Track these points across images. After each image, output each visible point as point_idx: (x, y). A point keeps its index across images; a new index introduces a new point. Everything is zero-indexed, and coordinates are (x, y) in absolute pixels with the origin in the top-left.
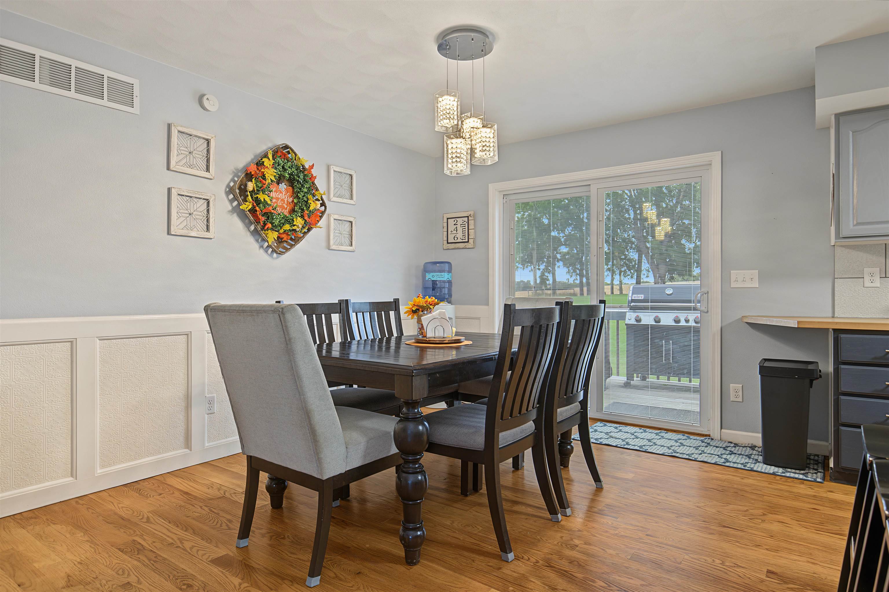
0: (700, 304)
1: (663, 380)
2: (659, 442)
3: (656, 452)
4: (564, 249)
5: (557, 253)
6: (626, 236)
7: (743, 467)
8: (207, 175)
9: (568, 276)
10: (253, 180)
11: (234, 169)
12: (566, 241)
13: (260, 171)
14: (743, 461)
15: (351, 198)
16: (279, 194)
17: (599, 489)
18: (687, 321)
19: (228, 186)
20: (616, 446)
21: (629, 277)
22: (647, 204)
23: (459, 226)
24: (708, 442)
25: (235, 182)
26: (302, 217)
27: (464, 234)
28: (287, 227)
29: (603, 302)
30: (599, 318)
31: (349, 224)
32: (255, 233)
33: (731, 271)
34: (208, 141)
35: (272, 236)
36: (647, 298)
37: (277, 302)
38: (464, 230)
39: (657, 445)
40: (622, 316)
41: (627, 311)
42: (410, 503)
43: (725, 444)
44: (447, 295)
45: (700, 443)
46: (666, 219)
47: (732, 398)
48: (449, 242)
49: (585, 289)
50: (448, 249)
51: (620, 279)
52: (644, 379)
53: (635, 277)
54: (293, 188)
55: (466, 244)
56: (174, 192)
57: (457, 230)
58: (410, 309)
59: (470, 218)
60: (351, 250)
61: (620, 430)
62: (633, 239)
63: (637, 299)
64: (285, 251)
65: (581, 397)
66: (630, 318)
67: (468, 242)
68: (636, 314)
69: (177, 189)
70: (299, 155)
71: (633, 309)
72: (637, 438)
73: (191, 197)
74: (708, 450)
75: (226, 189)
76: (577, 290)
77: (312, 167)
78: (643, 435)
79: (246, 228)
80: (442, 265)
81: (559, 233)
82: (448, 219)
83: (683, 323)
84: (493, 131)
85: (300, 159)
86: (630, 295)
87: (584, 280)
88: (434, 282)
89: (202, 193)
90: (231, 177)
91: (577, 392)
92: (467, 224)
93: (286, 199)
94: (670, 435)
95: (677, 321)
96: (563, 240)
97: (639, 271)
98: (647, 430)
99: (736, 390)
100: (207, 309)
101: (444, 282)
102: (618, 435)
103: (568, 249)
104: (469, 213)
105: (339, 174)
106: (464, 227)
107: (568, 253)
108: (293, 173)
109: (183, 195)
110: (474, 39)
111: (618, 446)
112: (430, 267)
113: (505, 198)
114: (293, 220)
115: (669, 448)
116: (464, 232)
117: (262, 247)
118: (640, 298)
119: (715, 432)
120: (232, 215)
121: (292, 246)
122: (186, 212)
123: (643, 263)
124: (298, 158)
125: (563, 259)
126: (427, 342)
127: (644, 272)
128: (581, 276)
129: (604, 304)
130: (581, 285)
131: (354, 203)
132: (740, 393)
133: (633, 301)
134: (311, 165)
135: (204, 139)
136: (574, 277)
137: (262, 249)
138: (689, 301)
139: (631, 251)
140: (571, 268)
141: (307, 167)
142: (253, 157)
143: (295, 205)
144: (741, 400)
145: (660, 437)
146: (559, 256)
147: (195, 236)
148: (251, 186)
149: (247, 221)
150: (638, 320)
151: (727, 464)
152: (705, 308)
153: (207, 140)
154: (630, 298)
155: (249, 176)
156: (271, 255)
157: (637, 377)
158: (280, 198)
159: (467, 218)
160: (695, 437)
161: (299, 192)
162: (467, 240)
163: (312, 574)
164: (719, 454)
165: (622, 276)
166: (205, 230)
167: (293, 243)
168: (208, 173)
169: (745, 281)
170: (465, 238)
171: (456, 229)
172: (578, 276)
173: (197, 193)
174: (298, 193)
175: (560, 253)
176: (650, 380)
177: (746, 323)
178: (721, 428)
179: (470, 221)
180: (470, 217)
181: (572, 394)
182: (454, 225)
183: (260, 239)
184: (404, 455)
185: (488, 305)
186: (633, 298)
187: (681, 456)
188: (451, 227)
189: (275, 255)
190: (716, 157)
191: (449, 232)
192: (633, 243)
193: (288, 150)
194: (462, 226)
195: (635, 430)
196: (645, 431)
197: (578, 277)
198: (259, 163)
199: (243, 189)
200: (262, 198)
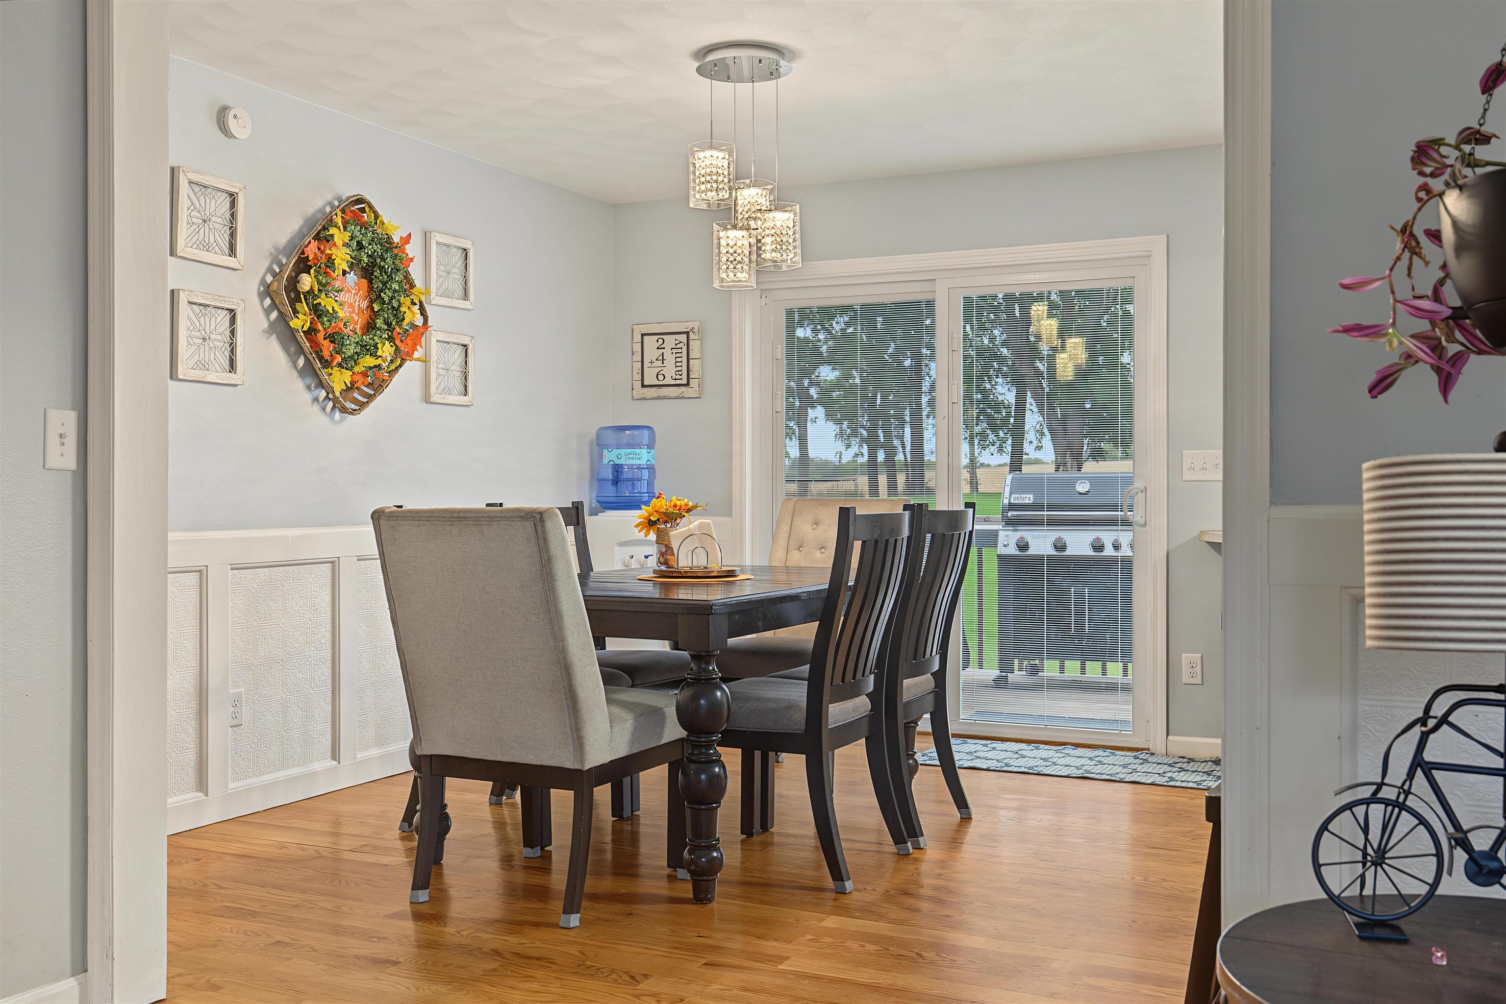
0: (1132, 513)
1: (1073, 668)
2: (1061, 761)
3: (1056, 774)
4: (827, 373)
5: (811, 384)
6: (986, 342)
7: (1196, 786)
8: (231, 262)
9: (840, 446)
10: (312, 271)
11: (273, 247)
12: (832, 351)
13: (322, 252)
14: (1198, 779)
15: (466, 297)
16: (345, 294)
17: (966, 818)
18: (1116, 547)
19: (263, 281)
20: (988, 770)
21: (992, 448)
22: (1040, 308)
23: (667, 352)
24: (1145, 758)
25: (275, 275)
26: (391, 339)
27: (680, 369)
28: (369, 361)
29: (969, 505)
30: (965, 532)
31: (461, 348)
32: (309, 371)
33: (1183, 451)
34: (233, 198)
35: (339, 379)
36: (1039, 501)
37: (488, 505)
38: (678, 360)
39: (1057, 765)
40: (992, 538)
41: (1001, 528)
42: (703, 807)
43: (1174, 760)
44: (647, 495)
45: (1132, 760)
46: (1077, 340)
47: (1186, 679)
48: (645, 383)
49: (883, 479)
50: (644, 399)
51: (972, 454)
52: (1034, 671)
53: (1009, 449)
54: (370, 282)
55: (683, 389)
56: (183, 298)
57: (663, 360)
58: (645, 518)
59: (692, 336)
60: (465, 404)
61: (994, 749)
62: (1004, 351)
63: (1019, 502)
64: (358, 408)
65: (936, 667)
66: (1006, 543)
67: (688, 384)
68: (1018, 535)
69: (187, 292)
70: (385, 216)
71: (1011, 523)
72: (1024, 757)
73: (206, 306)
74: (1146, 767)
75: (259, 289)
76: (863, 481)
77: (407, 239)
78: (1035, 753)
79: (290, 363)
80: (636, 432)
81: (815, 331)
82: (643, 335)
83: (1109, 551)
84: (792, 216)
85: (383, 224)
86: (1007, 494)
87: (881, 456)
88: (617, 469)
89: (224, 297)
90: (267, 263)
91: (931, 655)
92: (685, 348)
93: (357, 303)
94: (1080, 751)
95: (1098, 547)
96: (824, 348)
97: (1018, 434)
98: (1041, 746)
99: (1192, 665)
100: (377, 516)
101: (640, 468)
102: (990, 755)
103: (837, 373)
104: (690, 325)
105: (445, 248)
106: (680, 355)
107: (837, 385)
108: (375, 252)
109: (195, 304)
110: (763, 61)
111: (991, 768)
112: (611, 437)
113: (764, 296)
114: (376, 346)
115: (1078, 768)
116: (678, 364)
117: (316, 399)
118: (1027, 501)
119: (1158, 746)
120: (267, 338)
121: (370, 398)
122: (198, 334)
123: (1028, 413)
124: (381, 222)
125: (825, 401)
126: (680, 575)
127: (1030, 435)
128: (873, 444)
129: (972, 509)
130: (872, 468)
131: (471, 307)
132: (1198, 669)
133: (1012, 507)
134: (404, 236)
135: (227, 192)
136: (854, 449)
137: (316, 403)
138: (1114, 507)
139: (1000, 380)
140: (846, 423)
141: (396, 239)
142: (301, 222)
143: (374, 315)
144: (1200, 682)
145: (1063, 755)
146: (813, 391)
147: (213, 381)
148: (306, 282)
149: (292, 349)
150: (1023, 546)
151: (1171, 783)
152: (1141, 517)
153: (231, 195)
154: (1006, 501)
155: (303, 265)
156: (331, 415)
157: (1020, 670)
158: (348, 302)
159: (686, 335)
160: (1124, 753)
161: (382, 290)
162: (684, 381)
163: (569, 909)
164: (1161, 772)
165: (976, 447)
166: (228, 368)
167: (372, 392)
168: (233, 259)
169: (1206, 469)
170: (680, 377)
171: (661, 358)
172: (865, 446)
173: (217, 297)
174: (381, 292)
175: (818, 384)
176: (1045, 674)
177: (1207, 542)
178: (1168, 735)
179: (691, 342)
180: (691, 334)
181: (924, 658)
182: (658, 348)
183: (313, 385)
184: (694, 735)
185: (731, 516)
186: (1012, 501)
187: (1098, 777)
188: (651, 353)
189: (337, 415)
190: (1157, 245)
191: (646, 364)
192: (1001, 360)
193: (363, 206)
194: (674, 351)
195: (1021, 746)
196: (1037, 748)
197: (865, 449)
198: (322, 237)
199: (293, 284)
200: (327, 303)
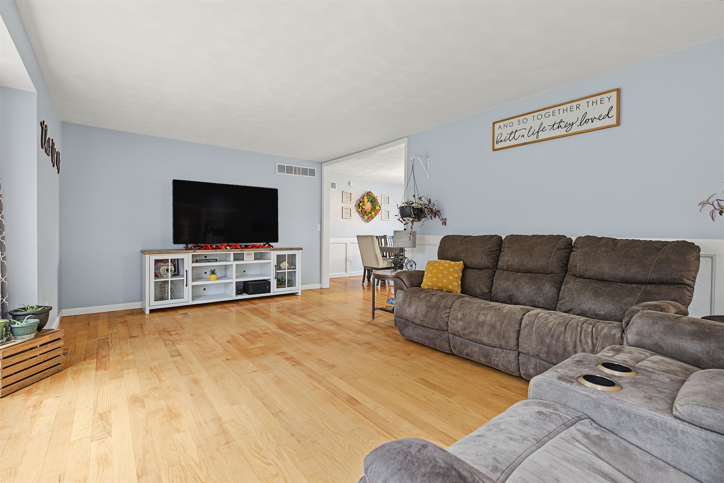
11: (357, 200)
13: (363, 200)
15: (388, 204)
16: (368, 206)
19: (355, 205)
25: (357, 204)
26: (374, 211)
28: (370, 214)
31: (388, 212)
35: (366, 217)
56: (343, 208)
60: (388, 220)
64: (369, 221)
70: (373, 194)
73: (347, 209)
77: (377, 197)
79: (360, 216)
89: (350, 207)
90: (356, 202)
93: (370, 207)
100: (358, 236)
105: (385, 197)
108: (372, 199)
109: (345, 209)
114: (372, 212)
117: (363, 220)
120: (356, 212)
121: (371, 220)
122: (346, 212)
135: (350, 193)
141: (375, 197)
142: (361, 196)
143: (372, 208)
147: (348, 218)
148: (361, 204)
149: (360, 214)
155: (361, 202)
156: (366, 222)
161: (373, 204)
166: (350, 217)
168: (351, 202)
173: (348, 207)
183: (363, 218)
193: (370, 193)
198: (363, 198)
199: (359, 205)
200: (364, 207)
